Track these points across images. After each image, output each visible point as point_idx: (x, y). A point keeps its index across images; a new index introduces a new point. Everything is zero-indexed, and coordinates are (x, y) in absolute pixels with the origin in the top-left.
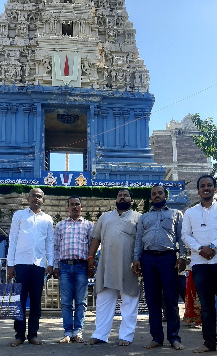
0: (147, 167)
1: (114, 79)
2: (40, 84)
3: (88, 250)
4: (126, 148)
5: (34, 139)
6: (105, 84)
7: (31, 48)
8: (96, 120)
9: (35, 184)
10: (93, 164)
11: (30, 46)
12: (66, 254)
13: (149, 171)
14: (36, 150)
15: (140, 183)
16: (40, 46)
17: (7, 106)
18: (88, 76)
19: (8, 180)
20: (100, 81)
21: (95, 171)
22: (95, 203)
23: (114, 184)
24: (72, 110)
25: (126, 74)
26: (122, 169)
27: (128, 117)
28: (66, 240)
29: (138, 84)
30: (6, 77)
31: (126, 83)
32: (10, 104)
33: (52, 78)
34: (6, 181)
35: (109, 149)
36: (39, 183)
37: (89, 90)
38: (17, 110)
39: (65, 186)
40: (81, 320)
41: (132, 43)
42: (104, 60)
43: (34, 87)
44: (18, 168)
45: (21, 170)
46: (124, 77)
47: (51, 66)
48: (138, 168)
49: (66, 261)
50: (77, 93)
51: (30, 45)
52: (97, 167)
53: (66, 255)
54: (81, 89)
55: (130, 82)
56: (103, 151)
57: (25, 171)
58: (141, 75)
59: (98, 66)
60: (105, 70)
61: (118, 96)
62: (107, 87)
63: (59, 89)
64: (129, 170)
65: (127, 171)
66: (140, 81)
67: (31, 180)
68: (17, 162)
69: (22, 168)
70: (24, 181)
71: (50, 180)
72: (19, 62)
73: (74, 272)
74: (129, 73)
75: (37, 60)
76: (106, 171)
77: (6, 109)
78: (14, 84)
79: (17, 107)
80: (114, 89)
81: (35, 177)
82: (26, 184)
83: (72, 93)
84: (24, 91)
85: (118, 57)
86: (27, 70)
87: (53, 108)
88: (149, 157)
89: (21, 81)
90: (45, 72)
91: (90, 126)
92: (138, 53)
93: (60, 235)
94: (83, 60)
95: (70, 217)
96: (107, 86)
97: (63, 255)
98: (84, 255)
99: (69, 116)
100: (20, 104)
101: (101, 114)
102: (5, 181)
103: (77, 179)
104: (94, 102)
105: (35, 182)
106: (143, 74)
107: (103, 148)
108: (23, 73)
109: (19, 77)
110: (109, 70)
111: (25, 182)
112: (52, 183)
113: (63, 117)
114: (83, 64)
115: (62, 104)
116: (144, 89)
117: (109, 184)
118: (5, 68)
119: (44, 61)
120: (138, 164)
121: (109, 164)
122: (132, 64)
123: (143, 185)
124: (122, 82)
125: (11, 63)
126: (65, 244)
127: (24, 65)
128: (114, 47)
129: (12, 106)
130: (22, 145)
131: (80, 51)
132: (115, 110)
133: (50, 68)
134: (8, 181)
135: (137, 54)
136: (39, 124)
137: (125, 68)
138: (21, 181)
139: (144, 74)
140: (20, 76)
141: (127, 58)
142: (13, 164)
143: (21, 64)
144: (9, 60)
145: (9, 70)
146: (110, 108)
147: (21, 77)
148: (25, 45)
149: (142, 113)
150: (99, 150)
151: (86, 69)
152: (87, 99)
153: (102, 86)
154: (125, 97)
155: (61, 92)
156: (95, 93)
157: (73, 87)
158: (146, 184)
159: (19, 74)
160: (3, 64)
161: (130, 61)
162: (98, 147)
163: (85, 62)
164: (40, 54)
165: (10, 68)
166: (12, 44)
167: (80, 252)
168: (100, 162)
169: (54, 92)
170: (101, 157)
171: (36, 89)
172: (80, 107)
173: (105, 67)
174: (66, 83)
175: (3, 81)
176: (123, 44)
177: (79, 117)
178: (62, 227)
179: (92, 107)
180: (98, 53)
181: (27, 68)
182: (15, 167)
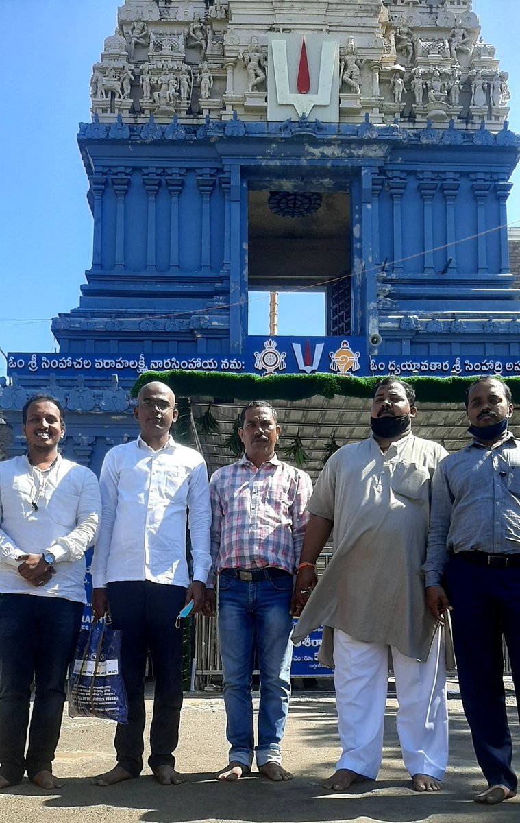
0: (506, 322)
1: (419, 99)
2: (239, 117)
3: (291, 545)
4: (451, 275)
5: (225, 259)
6: (398, 112)
7: (211, 25)
8: (376, 204)
9: (233, 369)
10: (371, 317)
11: (209, 21)
12: (233, 554)
13: (512, 332)
14: (232, 284)
15: (490, 363)
16: (235, 19)
17: (157, 175)
18: (356, 92)
19: (170, 361)
20: (386, 103)
21: (376, 332)
22: (358, 417)
23: (426, 366)
24: (314, 181)
25: (451, 85)
26: (442, 329)
27: (455, 195)
28: (235, 517)
29: (480, 108)
30: (154, 101)
31: (451, 107)
32: (164, 170)
33: (266, 101)
34: (167, 364)
35: (406, 277)
36: (243, 367)
37: (358, 128)
38: (183, 184)
39: (306, 372)
40: (276, 724)
41: (462, 3)
42: (393, 49)
43: (222, 125)
44: (192, 331)
45: (199, 336)
46: (446, 92)
47: (263, 69)
48: (483, 325)
49: (236, 571)
50: (330, 137)
51: (208, 17)
52: (383, 325)
53: (235, 556)
54: (339, 126)
55: (459, 104)
56: (391, 282)
57: (207, 338)
58: (489, 85)
59: (380, 65)
60: (398, 75)
61: (430, 141)
62: (402, 119)
63: (286, 127)
64: (460, 330)
65: (454, 334)
66: (485, 101)
67: (225, 361)
68: (188, 316)
69: (201, 330)
70: (208, 362)
71: (270, 359)
72: (184, 61)
73: (256, 602)
74: (458, 81)
75: (229, 57)
76: (405, 333)
77: (157, 182)
78: (176, 119)
79: (181, 178)
80: (421, 122)
81: (232, 352)
82: (212, 370)
83: (318, 137)
84: (200, 134)
85: (427, 40)
86: (206, 81)
87: (268, 178)
88: (508, 298)
89: (190, 112)
90: (250, 86)
91: (360, 221)
92: (477, 31)
93: (220, 503)
94: (342, 51)
95: (247, 458)
96: (402, 116)
97: (227, 557)
98: (280, 557)
99: (297, 197)
100: (189, 170)
101: (387, 189)
102: (163, 362)
103: (334, 356)
104: (370, 159)
105: (235, 364)
106: (493, 84)
107: (394, 276)
108: (195, 89)
109: (186, 101)
110: (407, 76)
111: (210, 364)
112: (275, 367)
113: (284, 201)
114: (343, 63)
115: (291, 166)
116: (497, 122)
117: (413, 366)
118: (150, 80)
119: (247, 57)
120: (481, 314)
121: (411, 317)
122: (463, 58)
123: (499, 369)
124: (439, 106)
125: (165, 67)
126: (231, 529)
127: (198, 71)
128: (417, 16)
129: (171, 175)
130: (196, 274)
131: (334, 29)
132: (422, 179)
133: (262, 76)
134: (172, 362)
135: (475, 32)
136: (235, 219)
137: (448, 70)
138: (201, 362)
139: (495, 83)
140: (188, 99)
141: (450, 42)
142: (179, 320)
143: (190, 68)
144: (161, 58)
145: (162, 84)
146: (409, 173)
147: (190, 102)
148: (197, 17)
149: (490, 185)
150: (385, 281)
151: (352, 75)
152: (352, 151)
153: (391, 118)
154: (448, 143)
155: (290, 136)
156: (374, 136)
157: (320, 120)
158: (507, 366)
159: (184, 94)
160: (146, 70)
161: (459, 51)
162: (381, 274)
163: (347, 57)
164: (237, 40)
165: (164, 78)
166: (165, 16)
167: (271, 549)
168: (388, 312)
169: (273, 136)
170: (388, 299)
171: (230, 130)
172: (335, 173)
173: (398, 67)
174: (303, 113)
175: (147, 113)
176: (440, 6)
177: (323, 200)
178: (226, 484)
179: (366, 171)
180: (379, 33)
181: (205, 76)
182: (184, 328)
